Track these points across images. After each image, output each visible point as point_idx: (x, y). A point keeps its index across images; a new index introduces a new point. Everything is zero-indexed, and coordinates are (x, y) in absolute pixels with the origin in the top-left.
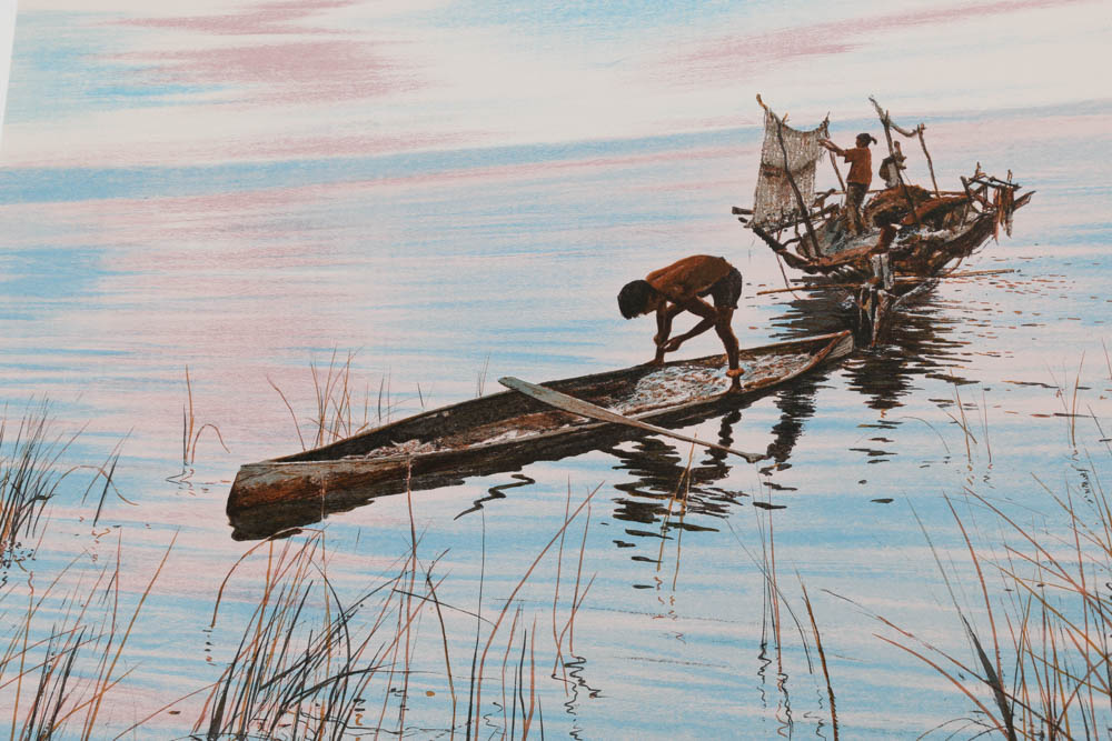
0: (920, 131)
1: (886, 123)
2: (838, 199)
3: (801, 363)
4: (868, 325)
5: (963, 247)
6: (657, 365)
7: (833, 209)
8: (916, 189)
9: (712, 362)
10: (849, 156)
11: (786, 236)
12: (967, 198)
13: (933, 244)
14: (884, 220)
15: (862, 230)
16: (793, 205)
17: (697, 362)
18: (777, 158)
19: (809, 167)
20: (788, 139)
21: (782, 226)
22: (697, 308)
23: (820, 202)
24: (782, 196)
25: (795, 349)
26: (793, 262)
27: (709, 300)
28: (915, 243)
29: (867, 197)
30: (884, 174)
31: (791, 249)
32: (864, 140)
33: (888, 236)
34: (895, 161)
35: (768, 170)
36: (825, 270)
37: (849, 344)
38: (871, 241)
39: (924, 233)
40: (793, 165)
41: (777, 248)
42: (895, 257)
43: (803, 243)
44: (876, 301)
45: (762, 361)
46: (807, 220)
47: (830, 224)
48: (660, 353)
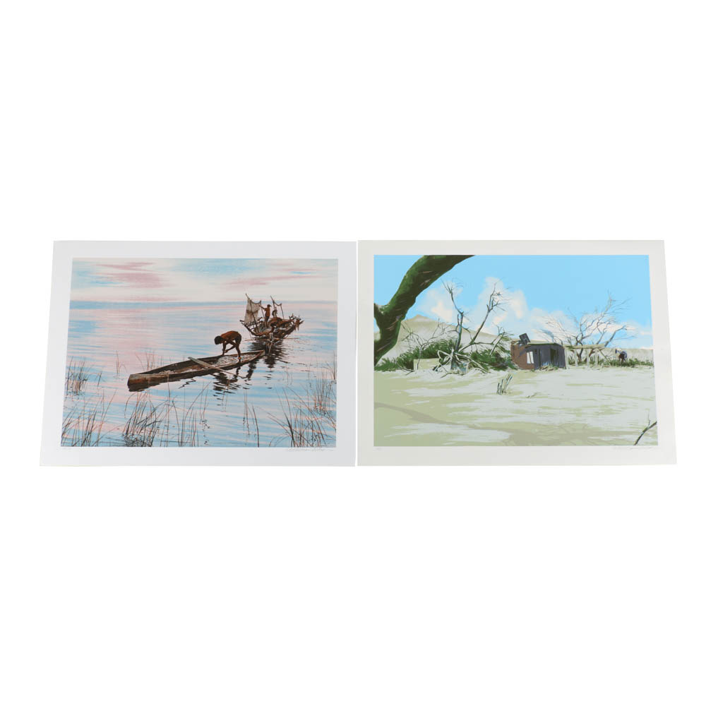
0: (281, 305)
1: (274, 302)
2: (263, 320)
3: (254, 357)
4: (268, 349)
5: (289, 332)
6: (223, 356)
7: (262, 322)
8: (279, 318)
9: (235, 356)
10: (265, 309)
11: (252, 327)
12: (290, 321)
13: (283, 331)
14: (272, 325)
15: (268, 327)
16: (253, 320)
17: (232, 355)
18: (250, 309)
19: (257, 311)
20: (252, 305)
21: (251, 325)
22: (232, 343)
23: (259, 320)
24: (251, 318)
25: (252, 353)
26: (253, 334)
27: (234, 341)
28: (279, 331)
29: (269, 320)
30: (273, 314)
31: (252, 330)
32: (269, 306)
33: (273, 329)
34: (275, 311)
35: (248, 311)
36: (260, 336)
37: (264, 353)
38: (269, 330)
39: (281, 329)
40: (253, 311)
41: (249, 330)
42: (275, 333)
43: (255, 329)
44: (270, 343)
45: (245, 356)
46: (256, 324)
47: (261, 325)
48: (224, 353)
